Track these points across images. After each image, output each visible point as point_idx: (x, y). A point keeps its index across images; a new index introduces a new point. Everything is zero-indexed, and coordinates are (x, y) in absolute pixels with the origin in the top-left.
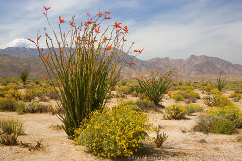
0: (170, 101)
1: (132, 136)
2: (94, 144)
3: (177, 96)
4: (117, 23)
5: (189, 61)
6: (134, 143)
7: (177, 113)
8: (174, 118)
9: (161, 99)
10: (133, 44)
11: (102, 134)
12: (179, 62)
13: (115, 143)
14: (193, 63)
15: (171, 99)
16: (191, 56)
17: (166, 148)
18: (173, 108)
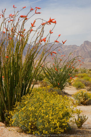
0: (71, 89)
1: (61, 116)
2: (30, 124)
3: (77, 83)
4: (51, 19)
5: (83, 47)
6: (64, 122)
7: (85, 99)
8: (83, 104)
9: (65, 86)
10: (59, 36)
11: (37, 114)
12: (72, 48)
13: (49, 122)
14: (87, 49)
15: (72, 87)
16: (85, 42)
17: (87, 129)
18: (81, 94)
